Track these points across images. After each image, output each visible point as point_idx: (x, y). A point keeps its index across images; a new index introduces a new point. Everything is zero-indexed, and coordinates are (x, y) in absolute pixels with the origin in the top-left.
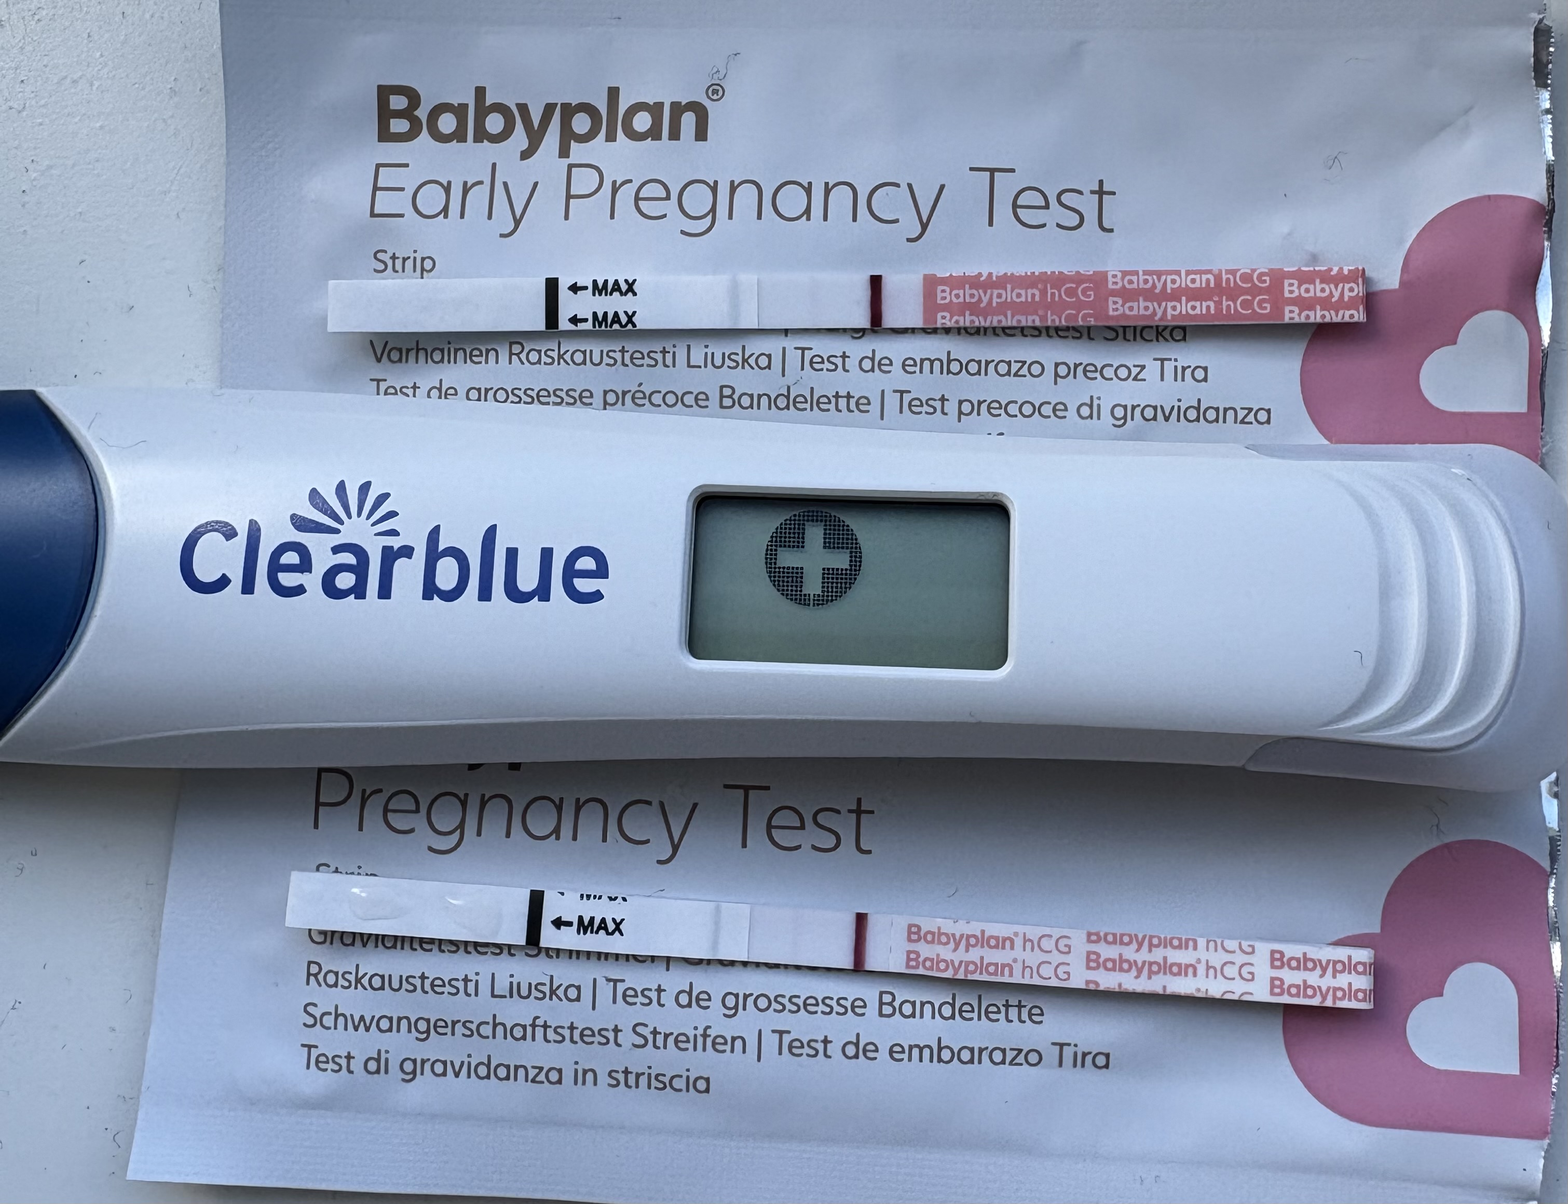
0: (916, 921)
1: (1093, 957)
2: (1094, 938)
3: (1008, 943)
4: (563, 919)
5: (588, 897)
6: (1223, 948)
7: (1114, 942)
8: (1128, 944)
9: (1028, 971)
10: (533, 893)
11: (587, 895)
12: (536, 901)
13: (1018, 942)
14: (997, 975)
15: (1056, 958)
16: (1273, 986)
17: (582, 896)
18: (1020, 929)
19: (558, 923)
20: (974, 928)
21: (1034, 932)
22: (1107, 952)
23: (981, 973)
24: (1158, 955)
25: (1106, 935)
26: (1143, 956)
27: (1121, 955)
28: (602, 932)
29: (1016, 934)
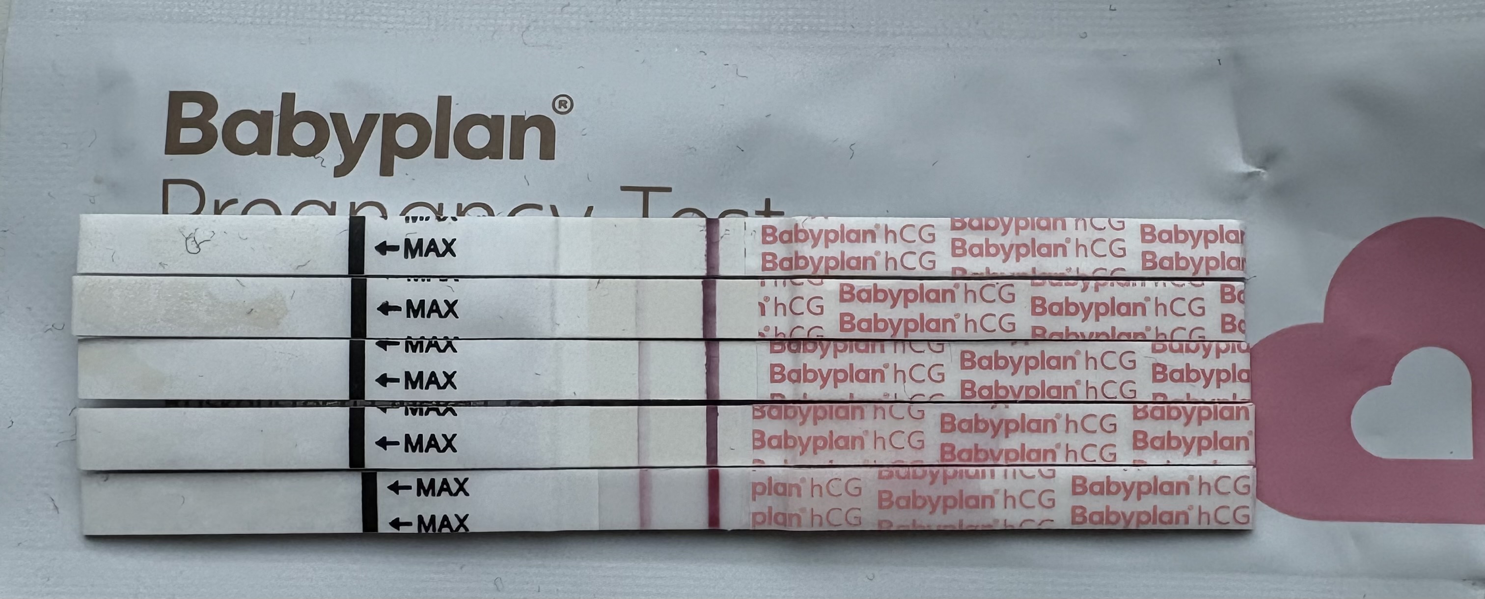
1: (959, 244)
2: (958, 225)
3: (869, 237)
4: (387, 244)
6: (1093, 226)
7: (980, 228)
8: (994, 229)
9: (891, 264)
10: (352, 219)
13: (881, 235)
15: (920, 248)
16: (1145, 261)
17: (407, 219)
18: (882, 221)
20: (834, 223)
21: (896, 223)
22: (973, 238)
23: (843, 268)
24: (1025, 237)
25: (971, 221)
26: (1011, 239)
27: (987, 240)
28: (432, 255)
29: (877, 226)
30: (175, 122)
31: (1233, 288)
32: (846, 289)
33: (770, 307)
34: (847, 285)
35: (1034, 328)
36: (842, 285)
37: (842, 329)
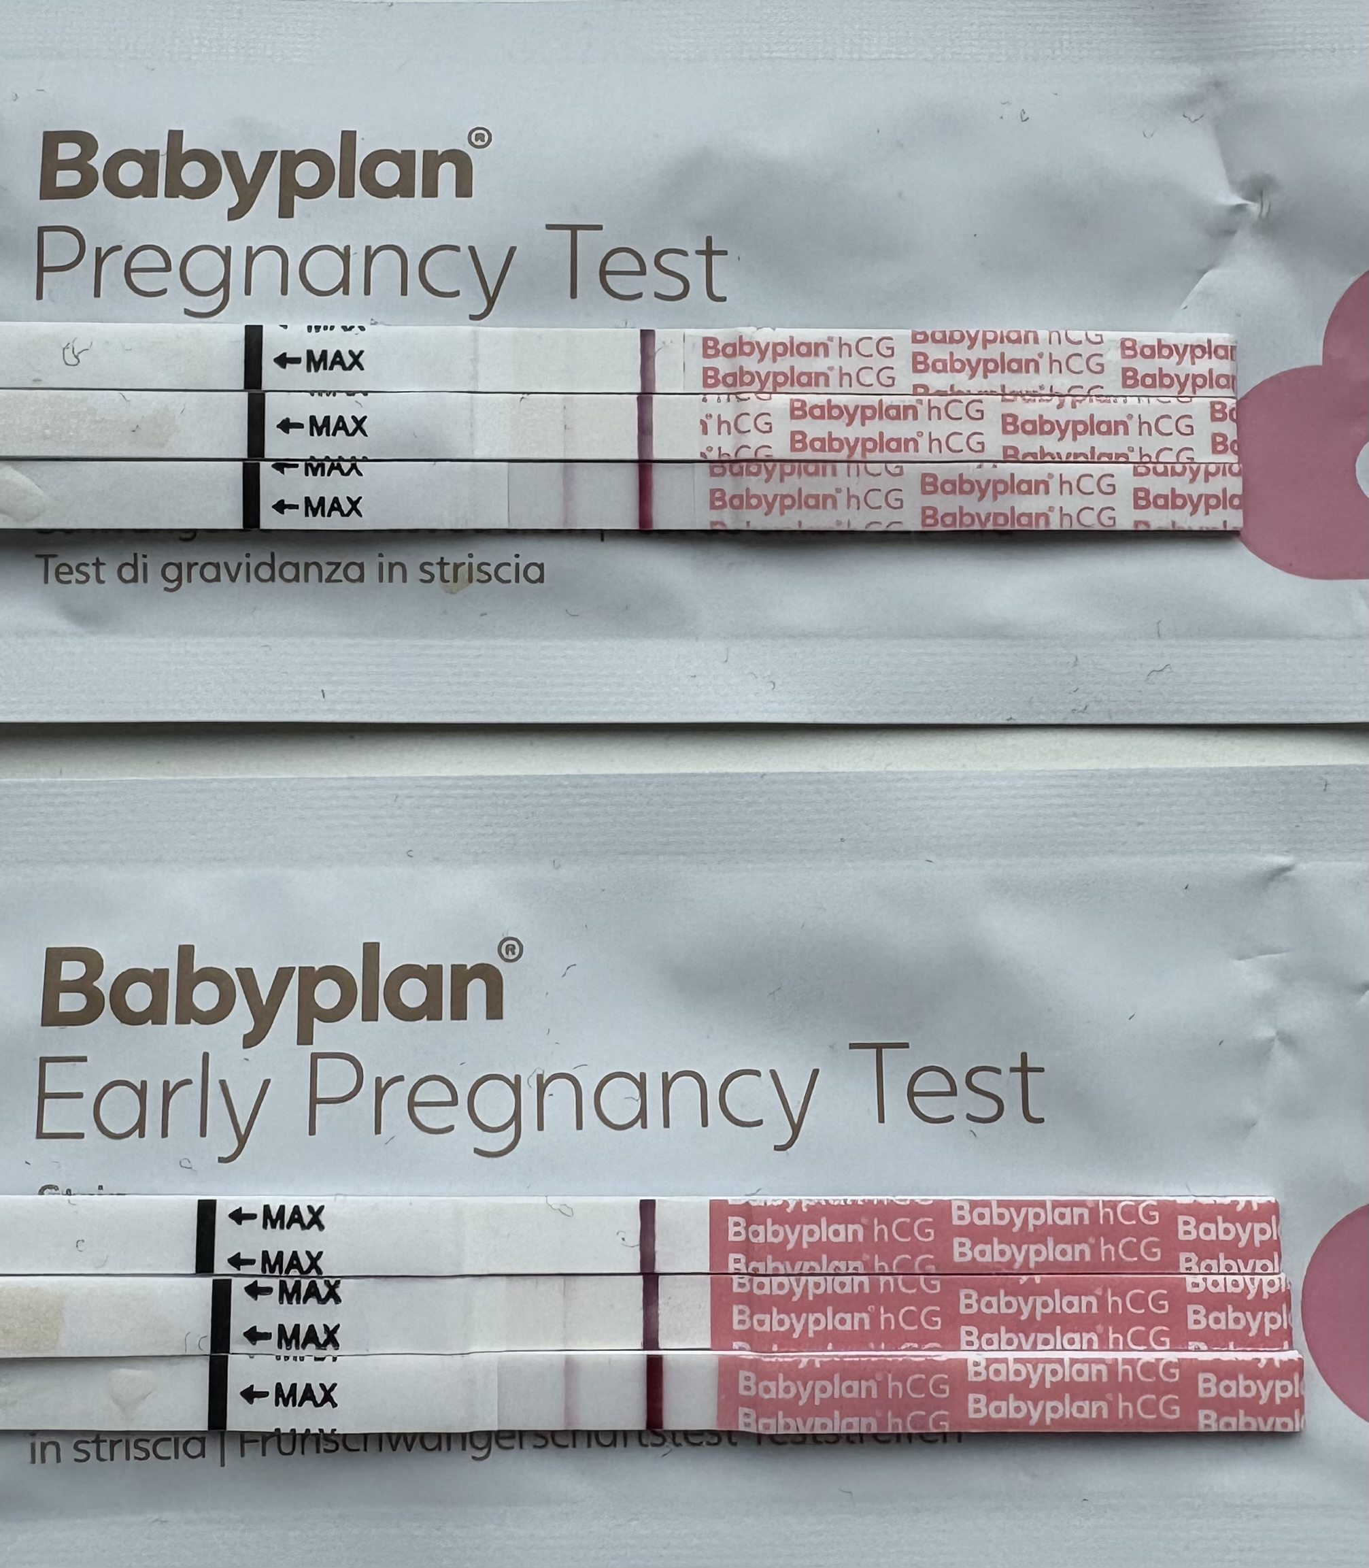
0: (710, 333)
1: (920, 358)
2: (919, 337)
3: (821, 350)
4: (288, 356)
5: (318, 328)
6: (1068, 339)
7: (943, 341)
8: (958, 342)
9: (846, 379)
10: (248, 328)
11: (316, 327)
12: (254, 336)
13: (834, 347)
14: (811, 385)
15: (877, 362)
16: (1125, 378)
17: (309, 328)
18: (836, 333)
19: (283, 361)
20: (783, 334)
21: (850, 335)
22: (935, 352)
23: (792, 385)
24: (994, 351)
25: (933, 334)
26: (977, 353)
27: (952, 354)
28: (337, 368)
29: (830, 339)
30: (50, 165)
31: (1224, 405)
32: (798, 405)
33: (712, 425)
34: (798, 400)
35: (1005, 449)
36: (792, 401)
37: (793, 449)
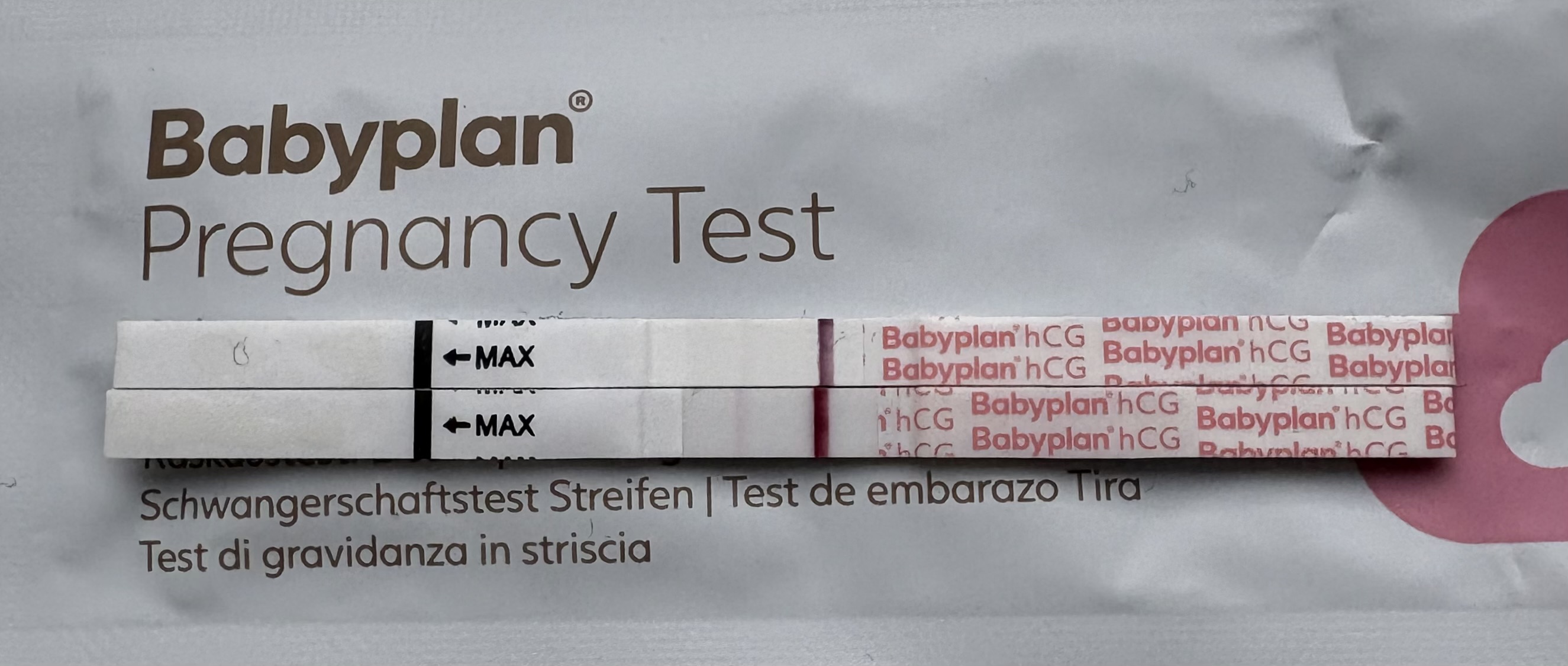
1: (1112, 347)
2: (1111, 325)
4: (458, 353)
6: (1270, 324)
7: (1136, 328)
8: (1152, 329)
9: (1033, 370)
10: (418, 324)
11: (486, 322)
12: (424, 332)
13: (1021, 337)
14: (996, 377)
15: (1067, 352)
16: (1333, 366)
17: (480, 324)
18: (1023, 320)
19: (452, 357)
20: (966, 322)
21: (1038, 323)
22: (1128, 340)
23: (977, 377)
24: (1191, 339)
25: (1126, 320)
26: (1173, 341)
27: (1145, 342)
29: (1017, 327)
31: (1437, 394)
32: (980, 399)
33: (892, 420)
34: (981, 394)
35: (1202, 444)
36: (975, 395)
37: (976, 447)
